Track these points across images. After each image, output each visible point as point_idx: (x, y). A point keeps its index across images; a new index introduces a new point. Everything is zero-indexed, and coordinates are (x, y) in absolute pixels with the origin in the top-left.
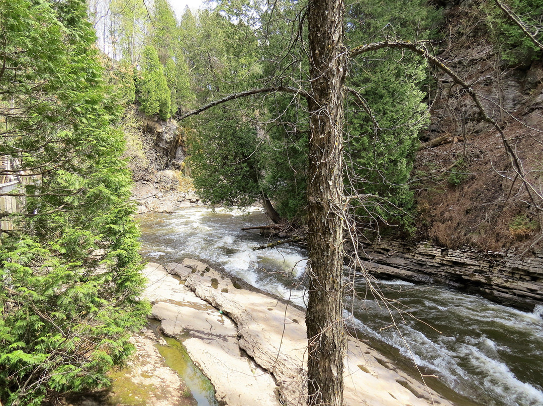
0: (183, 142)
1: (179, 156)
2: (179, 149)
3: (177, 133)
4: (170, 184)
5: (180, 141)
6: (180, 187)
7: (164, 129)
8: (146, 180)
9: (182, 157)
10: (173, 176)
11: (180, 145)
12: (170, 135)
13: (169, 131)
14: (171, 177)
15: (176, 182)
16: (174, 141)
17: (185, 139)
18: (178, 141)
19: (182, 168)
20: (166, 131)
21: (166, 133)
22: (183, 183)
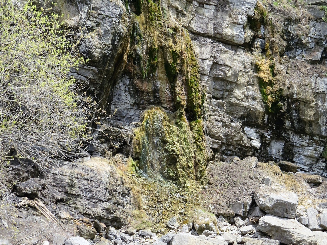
0: (135, 59)
1: (121, 107)
2: (122, 86)
3: (122, 28)
4: (106, 205)
5: (125, 57)
6: (136, 212)
7: (84, 15)
8: (26, 195)
9: (131, 113)
10: (112, 175)
11: (127, 73)
12: (101, 37)
13: (98, 24)
14: (106, 179)
15: (123, 195)
16: (113, 56)
17: (140, 49)
18: (121, 56)
19: (134, 148)
20: (89, 23)
21: (90, 29)
22: (144, 201)
